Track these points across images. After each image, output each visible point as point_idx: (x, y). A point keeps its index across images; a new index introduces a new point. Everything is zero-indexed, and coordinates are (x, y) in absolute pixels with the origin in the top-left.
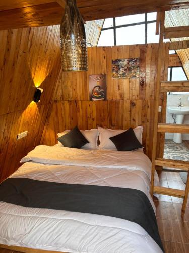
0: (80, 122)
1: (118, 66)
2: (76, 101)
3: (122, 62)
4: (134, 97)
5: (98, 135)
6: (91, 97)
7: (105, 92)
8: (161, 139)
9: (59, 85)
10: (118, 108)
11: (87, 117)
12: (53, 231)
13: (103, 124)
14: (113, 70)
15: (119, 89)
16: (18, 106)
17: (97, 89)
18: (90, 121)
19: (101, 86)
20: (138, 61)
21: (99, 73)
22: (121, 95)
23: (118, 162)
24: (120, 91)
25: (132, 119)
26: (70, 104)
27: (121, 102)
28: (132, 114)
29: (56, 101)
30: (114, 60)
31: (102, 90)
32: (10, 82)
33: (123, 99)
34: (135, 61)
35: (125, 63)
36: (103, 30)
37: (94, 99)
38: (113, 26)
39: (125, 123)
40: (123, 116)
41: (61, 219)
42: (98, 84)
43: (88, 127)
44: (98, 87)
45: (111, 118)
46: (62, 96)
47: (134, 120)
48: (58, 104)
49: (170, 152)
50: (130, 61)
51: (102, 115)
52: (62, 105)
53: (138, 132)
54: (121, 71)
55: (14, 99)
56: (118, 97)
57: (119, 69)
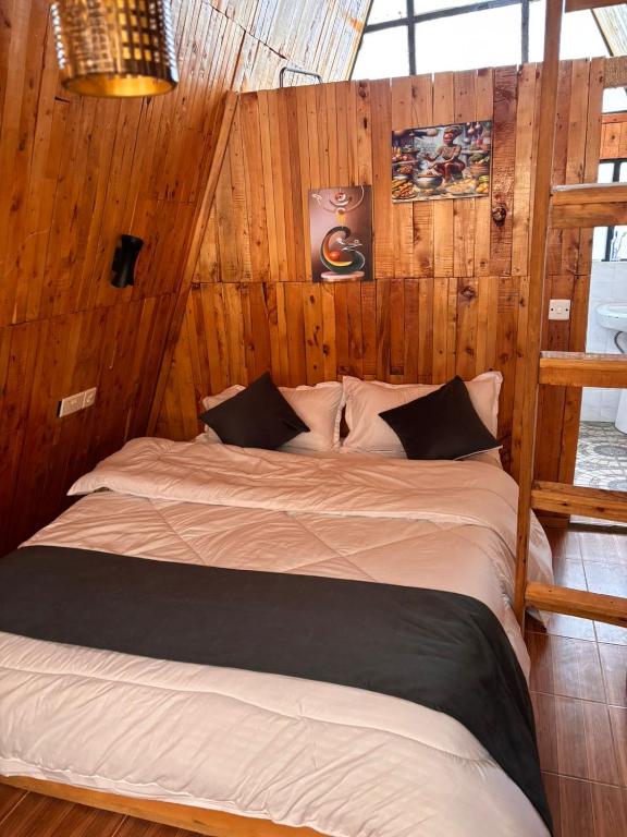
0: (282, 359)
1: (414, 154)
2: (264, 284)
3: (426, 140)
4: (470, 267)
5: (342, 404)
6: (319, 269)
7: (368, 250)
8: (567, 417)
9: (205, 227)
10: (414, 308)
11: (303, 341)
12: (150, 732)
13: (359, 364)
14: (396, 170)
15: (416, 238)
16: (52, 300)
17: (338, 238)
18: (313, 356)
19: (353, 231)
20: (486, 132)
21: (345, 183)
22: (425, 261)
23: (404, 495)
24: (420, 246)
25: (461, 347)
26: (243, 297)
27: (423, 288)
28: (464, 329)
29: (196, 287)
30: (398, 132)
31: (357, 243)
32: (15, 208)
33: (431, 275)
34: (476, 133)
35: (438, 142)
36: (368, 29)
37: (329, 277)
38: (404, 15)
39: (439, 361)
40: (430, 335)
41: (179, 692)
42: (341, 221)
43: (308, 378)
44: (343, 233)
45: (388, 345)
46: (218, 265)
47: (470, 351)
48: (205, 296)
49: (600, 467)
50: (456, 133)
51: (358, 333)
52: (217, 297)
53: (485, 393)
54: (425, 171)
55: (35, 274)
56: (414, 269)
57: (418, 166)
